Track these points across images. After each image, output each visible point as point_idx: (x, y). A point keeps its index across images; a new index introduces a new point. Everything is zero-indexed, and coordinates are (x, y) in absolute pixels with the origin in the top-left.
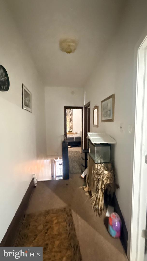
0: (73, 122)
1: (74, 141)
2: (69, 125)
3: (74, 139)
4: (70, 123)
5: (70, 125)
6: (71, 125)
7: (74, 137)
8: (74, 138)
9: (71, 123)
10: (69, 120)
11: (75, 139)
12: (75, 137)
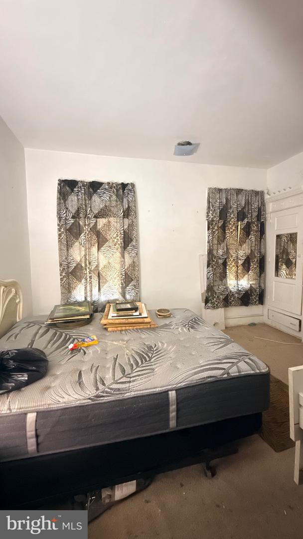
0: (136, 247)
1: (173, 423)
2: (118, 266)
3: (173, 407)
4: (123, 257)
5: (123, 263)
6: (128, 260)
7: (166, 393)
8: (172, 395)
9: (126, 255)
10: (120, 241)
11: (178, 410)
12: (178, 390)
